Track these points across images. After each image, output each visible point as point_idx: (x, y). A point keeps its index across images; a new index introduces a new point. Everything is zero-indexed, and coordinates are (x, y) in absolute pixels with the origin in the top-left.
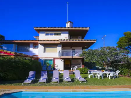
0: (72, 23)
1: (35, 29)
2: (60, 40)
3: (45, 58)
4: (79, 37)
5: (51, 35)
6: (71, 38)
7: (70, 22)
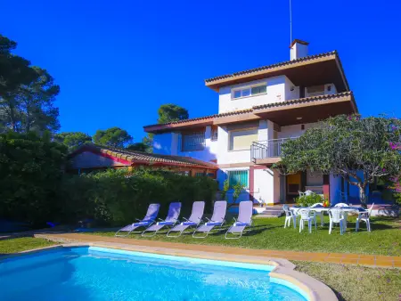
0: (306, 44)
1: (207, 84)
2: (255, 108)
3: (232, 166)
4: (326, 86)
5: (246, 93)
6: (302, 95)
7: (299, 42)
